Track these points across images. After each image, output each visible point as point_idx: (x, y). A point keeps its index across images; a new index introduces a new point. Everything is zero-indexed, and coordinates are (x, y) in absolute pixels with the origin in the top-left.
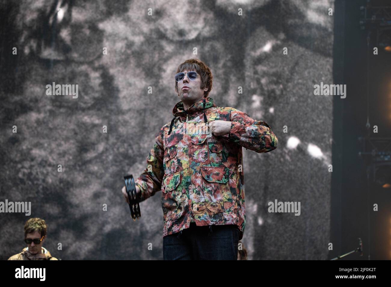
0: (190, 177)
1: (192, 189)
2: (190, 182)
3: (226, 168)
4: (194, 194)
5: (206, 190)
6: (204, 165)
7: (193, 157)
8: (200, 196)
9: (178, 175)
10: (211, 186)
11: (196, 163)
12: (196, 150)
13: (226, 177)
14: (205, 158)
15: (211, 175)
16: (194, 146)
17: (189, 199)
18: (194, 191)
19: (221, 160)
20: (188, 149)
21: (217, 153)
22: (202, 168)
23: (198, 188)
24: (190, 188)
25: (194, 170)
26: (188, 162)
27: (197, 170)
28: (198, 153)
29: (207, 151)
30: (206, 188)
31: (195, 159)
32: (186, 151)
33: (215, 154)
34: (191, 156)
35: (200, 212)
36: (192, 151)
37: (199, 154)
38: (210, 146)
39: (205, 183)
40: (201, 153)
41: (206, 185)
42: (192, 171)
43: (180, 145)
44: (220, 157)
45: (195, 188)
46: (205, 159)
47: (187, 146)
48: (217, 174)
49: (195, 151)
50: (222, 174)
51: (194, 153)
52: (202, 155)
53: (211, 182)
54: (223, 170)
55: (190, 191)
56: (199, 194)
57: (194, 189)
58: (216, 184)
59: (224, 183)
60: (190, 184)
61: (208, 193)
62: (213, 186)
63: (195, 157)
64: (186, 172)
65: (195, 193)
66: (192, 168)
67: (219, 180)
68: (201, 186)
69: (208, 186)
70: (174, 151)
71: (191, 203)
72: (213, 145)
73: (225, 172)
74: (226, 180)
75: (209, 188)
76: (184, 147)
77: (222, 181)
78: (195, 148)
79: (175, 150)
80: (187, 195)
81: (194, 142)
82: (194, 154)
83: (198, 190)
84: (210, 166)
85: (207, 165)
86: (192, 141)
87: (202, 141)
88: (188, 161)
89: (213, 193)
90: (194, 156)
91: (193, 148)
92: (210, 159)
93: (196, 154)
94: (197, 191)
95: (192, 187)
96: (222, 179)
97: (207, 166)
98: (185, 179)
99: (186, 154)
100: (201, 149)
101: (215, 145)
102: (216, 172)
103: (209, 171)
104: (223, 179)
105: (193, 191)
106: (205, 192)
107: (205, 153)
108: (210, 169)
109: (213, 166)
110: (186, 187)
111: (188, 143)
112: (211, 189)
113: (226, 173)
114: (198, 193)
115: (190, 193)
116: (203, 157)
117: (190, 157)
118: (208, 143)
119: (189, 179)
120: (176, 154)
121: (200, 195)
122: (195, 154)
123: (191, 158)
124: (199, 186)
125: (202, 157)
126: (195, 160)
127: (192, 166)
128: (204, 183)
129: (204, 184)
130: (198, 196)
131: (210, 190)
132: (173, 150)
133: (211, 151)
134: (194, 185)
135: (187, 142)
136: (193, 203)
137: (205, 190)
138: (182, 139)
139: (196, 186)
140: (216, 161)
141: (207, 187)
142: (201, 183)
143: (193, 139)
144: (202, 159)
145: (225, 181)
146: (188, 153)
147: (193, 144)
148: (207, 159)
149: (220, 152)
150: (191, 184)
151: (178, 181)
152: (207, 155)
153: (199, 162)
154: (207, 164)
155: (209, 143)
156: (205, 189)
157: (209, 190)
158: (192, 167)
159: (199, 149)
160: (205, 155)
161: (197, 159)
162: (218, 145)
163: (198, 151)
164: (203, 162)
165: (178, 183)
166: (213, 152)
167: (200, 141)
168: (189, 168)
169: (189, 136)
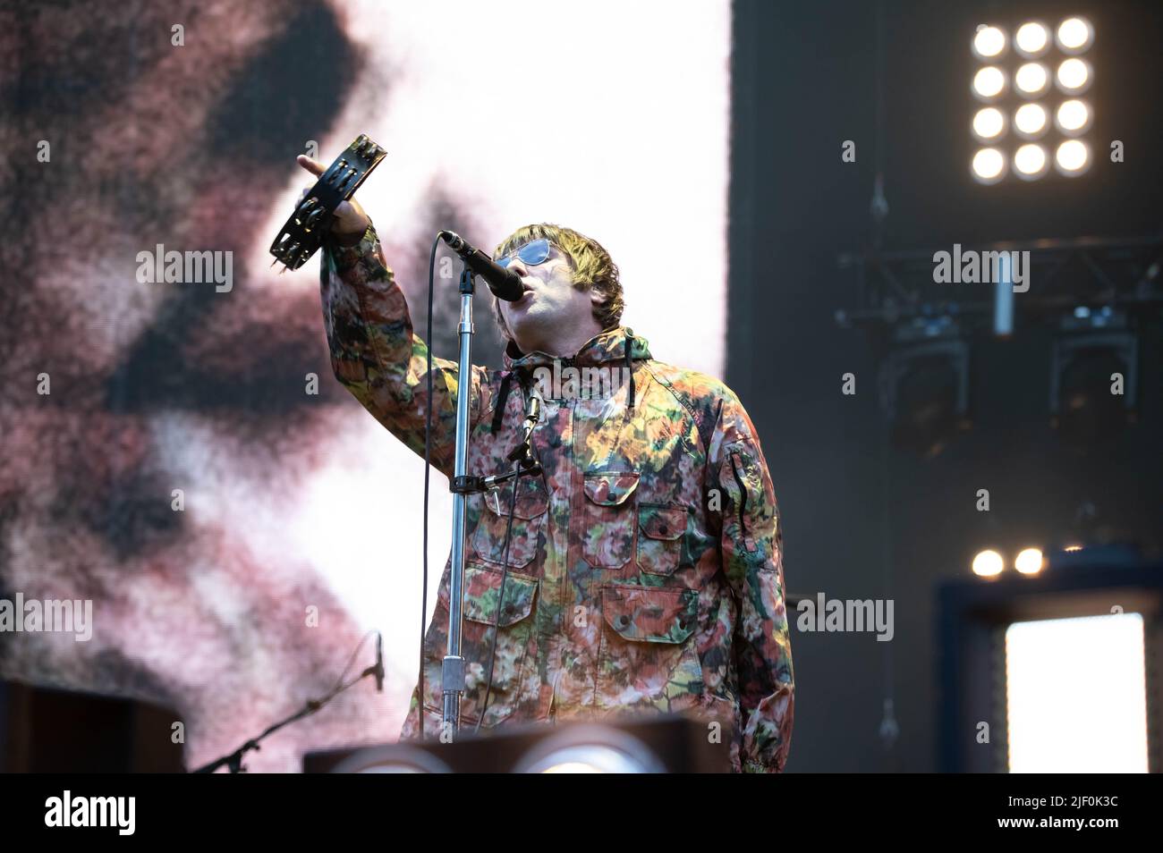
0: (560, 610)
1: (560, 649)
2: (559, 626)
3: (688, 590)
4: (565, 671)
5: (606, 666)
6: (616, 578)
7: (584, 547)
8: (583, 685)
10: (626, 654)
11: (592, 568)
12: (596, 523)
13: (687, 620)
14: (620, 556)
16: (591, 508)
17: (544, 682)
18: (568, 659)
19: (676, 564)
20: (568, 513)
21: (663, 541)
22: (606, 587)
23: (581, 655)
24: (556, 645)
25: (581, 590)
26: (565, 559)
27: (588, 592)
28: (600, 534)
29: (630, 534)
30: (608, 657)
31: (589, 552)
32: (562, 520)
33: (657, 544)
34: (576, 540)
36: (582, 522)
37: (601, 539)
38: (645, 516)
39: (608, 642)
40: (612, 534)
41: (612, 649)
42: (571, 593)
44: (672, 552)
45: (572, 652)
46: (621, 558)
47: (567, 503)
48: (656, 614)
49: (591, 526)
50: (671, 614)
51: (589, 532)
52: (612, 543)
53: (631, 640)
54: (676, 598)
55: (552, 655)
56: (581, 677)
57: (567, 653)
59: (677, 642)
60: (555, 633)
61: (611, 677)
62: (634, 656)
63: (590, 547)
64: (549, 591)
65: (570, 672)
66: (574, 583)
67: (658, 635)
68: (594, 648)
69: (616, 652)
70: (539, 501)
71: (548, 698)
72: (656, 515)
73: (682, 606)
74: (683, 632)
75: (618, 660)
77: (670, 634)
78: (594, 514)
79: (544, 501)
80: (540, 666)
81: (593, 493)
82: (586, 536)
83: (580, 663)
84: (634, 583)
85: (624, 579)
86: (587, 488)
87: (621, 496)
88: (565, 555)
89: (628, 678)
90: (586, 544)
91: (587, 513)
92: (638, 560)
93: (593, 537)
95: (563, 643)
96: (668, 631)
97: (626, 585)
98: (544, 610)
99: (563, 532)
100: (613, 521)
101: (660, 514)
102: (652, 605)
103: (631, 601)
104: (672, 628)
105: (563, 660)
106: (603, 672)
107: (625, 538)
108: (634, 594)
109: (644, 584)
111: (570, 491)
112: (625, 665)
113: (684, 609)
114: (579, 673)
115: (551, 664)
116: (616, 551)
117: (571, 543)
118: (637, 503)
119: (557, 616)
120: (542, 515)
121: (582, 680)
122: (590, 537)
123: (574, 547)
124: (586, 649)
125: (612, 552)
126: (587, 556)
127: (574, 575)
128: (604, 641)
129: (605, 645)
130: (578, 682)
131: (621, 668)
132: (535, 493)
133: (644, 533)
134: (570, 640)
135: (569, 488)
136: (556, 701)
137: (603, 665)
139: (575, 646)
140: (658, 566)
141: (610, 655)
142: (595, 641)
144: (609, 556)
145: (679, 637)
146: (567, 527)
147: (588, 500)
148: (627, 561)
149: (676, 537)
150: (559, 633)
152: (628, 545)
153: (600, 566)
154: (628, 576)
155: (641, 506)
156: (606, 662)
157: (616, 668)
158: (574, 580)
159: (607, 521)
160: (622, 547)
161: (595, 556)
162: (671, 513)
163: (602, 526)
164: (613, 567)
165: (522, 614)
166: (649, 536)
167: (614, 495)
168: (564, 580)
169: (578, 469)
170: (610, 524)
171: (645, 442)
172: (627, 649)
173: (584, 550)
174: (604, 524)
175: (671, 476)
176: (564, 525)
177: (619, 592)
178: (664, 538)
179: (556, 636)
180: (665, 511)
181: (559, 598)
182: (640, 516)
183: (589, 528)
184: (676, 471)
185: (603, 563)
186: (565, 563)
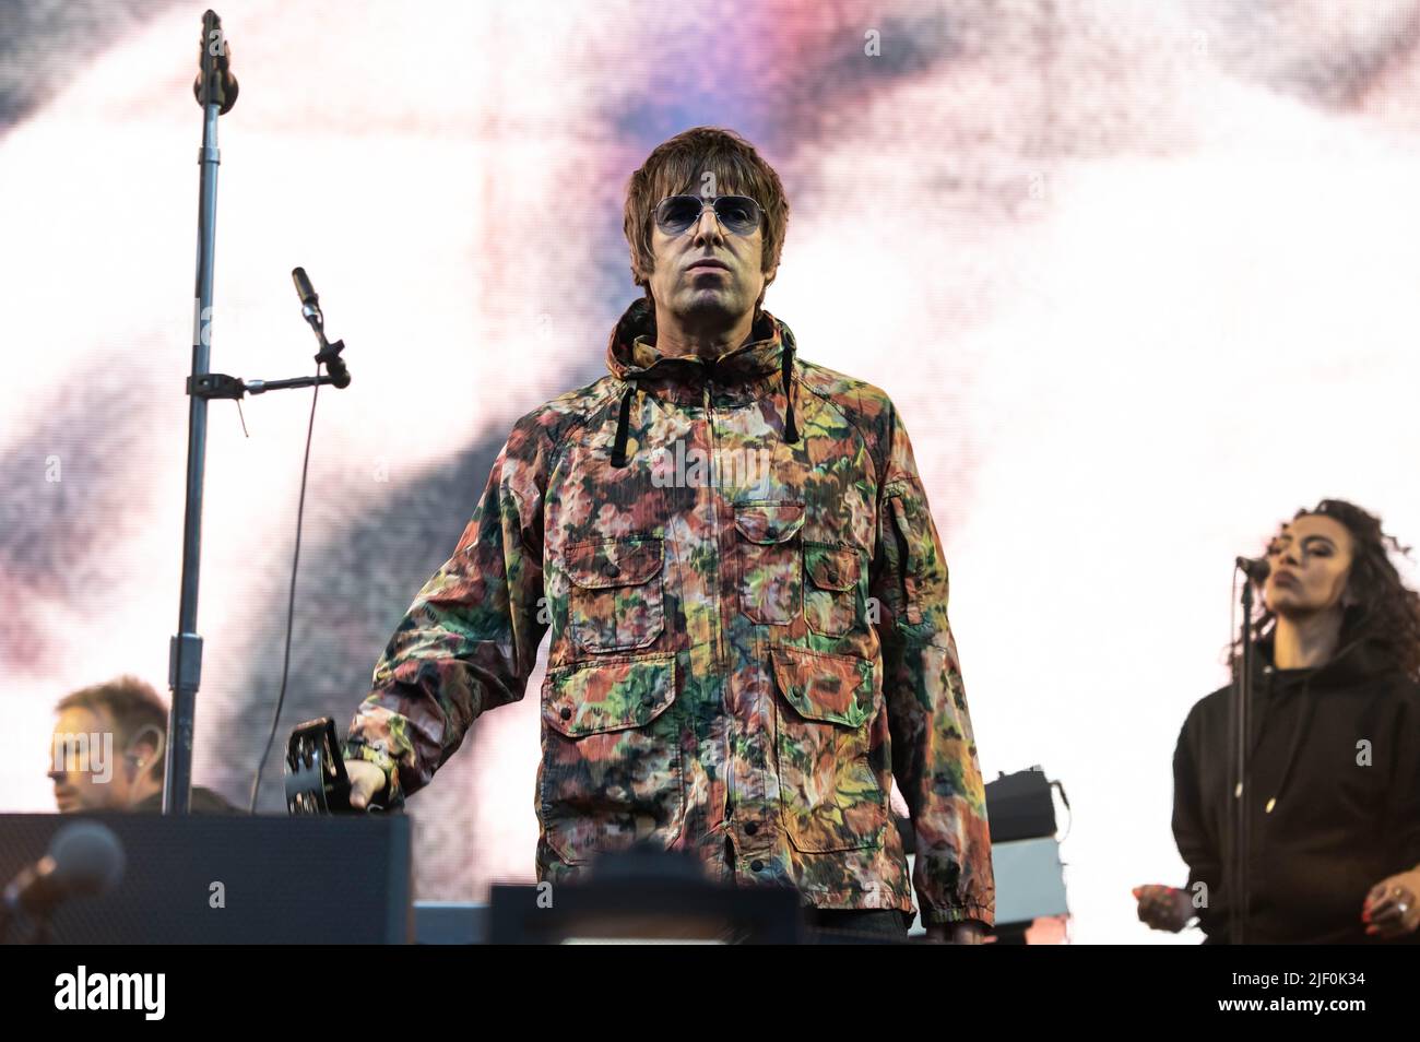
0: (719, 683)
1: (727, 734)
3: (862, 659)
4: (737, 759)
5: (786, 751)
6: (786, 638)
7: (741, 598)
8: (764, 773)
9: (663, 664)
10: (806, 735)
11: (754, 624)
12: (754, 567)
13: (863, 699)
14: (788, 609)
15: (809, 686)
16: (746, 548)
17: (713, 778)
18: (738, 744)
19: (850, 623)
20: (717, 556)
21: (833, 593)
22: (774, 649)
23: (757, 736)
24: (720, 729)
25: (743, 652)
26: (718, 615)
27: (753, 655)
28: (760, 580)
29: (797, 581)
30: (787, 739)
31: (749, 604)
32: (709, 565)
33: (826, 595)
34: (729, 587)
35: (759, 844)
36: (737, 567)
37: (765, 587)
38: (811, 557)
39: (784, 719)
40: (776, 580)
41: (789, 729)
42: (732, 658)
43: (682, 534)
44: (845, 608)
45: (744, 734)
46: (790, 612)
47: (715, 544)
48: (831, 687)
49: (748, 572)
50: (850, 688)
51: (746, 579)
52: (778, 592)
53: (810, 717)
54: (852, 668)
55: (717, 742)
56: (761, 763)
57: (737, 738)
58: (826, 727)
59: (855, 726)
60: (717, 714)
61: (795, 765)
62: (816, 737)
63: (750, 598)
64: (701, 658)
65: (744, 759)
66: (732, 646)
67: (837, 713)
68: (770, 727)
69: (795, 732)
70: (650, 558)
71: (721, 797)
72: (824, 558)
73: (858, 679)
74: (861, 712)
75: (799, 741)
76: (697, 543)
77: (848, 714)
78: (752, 556)
79: (656, 555)
80: (704, 761)
81: (747, 529)
82: (742, 583)
83: (757, 745)
84: (804, 646)
85: (793, 639)
86: (739, 523)
87: (784, 533)
88: (717, 610)
89: (812, 767)
90: (744, 595)
91: (741, 553)
92: (806, 616)
93: (753, 584)
94: (751, 750)
95: (728, 726)
96: (847, 709)
97: (797, 646)
98: (696, 687)
99: (710, 580)
100: (776, 564)
101: (828, 556)
102: (827, 673)
103: (805, 665)
104: (851, 708)
105: (733, 746)
106: (785, 757)
107: (793, 586)
108: (804, 661)
110: (699, 724)
111: (719, 529)
112: (809, 748)
113: (861, 683)
114: (756, 758)
115: (720, 752)
116: (783, 602)
117: (724, 595)
118: (803, 542)
119: (717, 690)
120: (660, 573)
121: (762, 767)
122: (746, 585)
123: (729, 600)
124: (761, 728)
125: (778, 603)
126: (747, 609)
127: (732, 634)
128: (779, 717)
129: (781, 723)
130: (757, 770)
131: (804, 751)
132: (642, 549)
133: (811, 581)
134: (738, 719)
135: (715, 525)
136: (732, 799)
137: (782, 748)
138: (692, 506)
139: (745, 726)
140: (827, 625)
141: (790, 737)
142: (770, 717)
143: (741, 513)
144: (776, 608)
146: (716, 575)
147: (740, 538)
148: (796, 616)
149: (848, 587)
150: (724, 714)
151: (662, 693)
152: (797, 595)
153: (764, 621)
154: (798, 635)
155: (808, 544)
156: (785, 745)
157: (799, 751)
158: (733, 640)
159: (769, 564)
160: (789, 597)
161: (757, 608)
162: (842, 556)
163: (763, 571)
164: (781, 623)
165: (664, 701)
166: (818, 585)
167: (774, 529)
168: (719, 642)
169: (725, 499)
170: (773, 567)
171: (807, 465)
172: (806, 730)
173: (742, 602)
174: (765, 567)
175: (839, 508)
176: (712, 571)
177: (790, 656)
178: (835, 588)
179: (720, 718)
180: (834, 553)
181: (715, 668)
182: (807, 558)
183: (747, 575)
184: (843, 504)
185: (768, 618)
186: (718, 622)
